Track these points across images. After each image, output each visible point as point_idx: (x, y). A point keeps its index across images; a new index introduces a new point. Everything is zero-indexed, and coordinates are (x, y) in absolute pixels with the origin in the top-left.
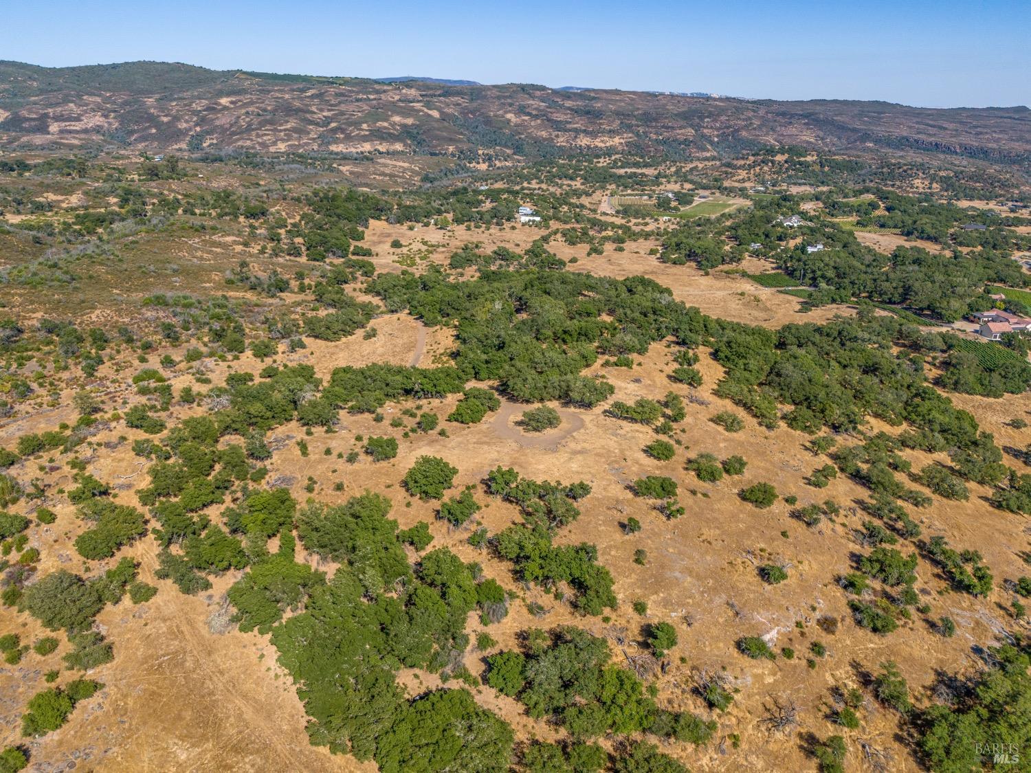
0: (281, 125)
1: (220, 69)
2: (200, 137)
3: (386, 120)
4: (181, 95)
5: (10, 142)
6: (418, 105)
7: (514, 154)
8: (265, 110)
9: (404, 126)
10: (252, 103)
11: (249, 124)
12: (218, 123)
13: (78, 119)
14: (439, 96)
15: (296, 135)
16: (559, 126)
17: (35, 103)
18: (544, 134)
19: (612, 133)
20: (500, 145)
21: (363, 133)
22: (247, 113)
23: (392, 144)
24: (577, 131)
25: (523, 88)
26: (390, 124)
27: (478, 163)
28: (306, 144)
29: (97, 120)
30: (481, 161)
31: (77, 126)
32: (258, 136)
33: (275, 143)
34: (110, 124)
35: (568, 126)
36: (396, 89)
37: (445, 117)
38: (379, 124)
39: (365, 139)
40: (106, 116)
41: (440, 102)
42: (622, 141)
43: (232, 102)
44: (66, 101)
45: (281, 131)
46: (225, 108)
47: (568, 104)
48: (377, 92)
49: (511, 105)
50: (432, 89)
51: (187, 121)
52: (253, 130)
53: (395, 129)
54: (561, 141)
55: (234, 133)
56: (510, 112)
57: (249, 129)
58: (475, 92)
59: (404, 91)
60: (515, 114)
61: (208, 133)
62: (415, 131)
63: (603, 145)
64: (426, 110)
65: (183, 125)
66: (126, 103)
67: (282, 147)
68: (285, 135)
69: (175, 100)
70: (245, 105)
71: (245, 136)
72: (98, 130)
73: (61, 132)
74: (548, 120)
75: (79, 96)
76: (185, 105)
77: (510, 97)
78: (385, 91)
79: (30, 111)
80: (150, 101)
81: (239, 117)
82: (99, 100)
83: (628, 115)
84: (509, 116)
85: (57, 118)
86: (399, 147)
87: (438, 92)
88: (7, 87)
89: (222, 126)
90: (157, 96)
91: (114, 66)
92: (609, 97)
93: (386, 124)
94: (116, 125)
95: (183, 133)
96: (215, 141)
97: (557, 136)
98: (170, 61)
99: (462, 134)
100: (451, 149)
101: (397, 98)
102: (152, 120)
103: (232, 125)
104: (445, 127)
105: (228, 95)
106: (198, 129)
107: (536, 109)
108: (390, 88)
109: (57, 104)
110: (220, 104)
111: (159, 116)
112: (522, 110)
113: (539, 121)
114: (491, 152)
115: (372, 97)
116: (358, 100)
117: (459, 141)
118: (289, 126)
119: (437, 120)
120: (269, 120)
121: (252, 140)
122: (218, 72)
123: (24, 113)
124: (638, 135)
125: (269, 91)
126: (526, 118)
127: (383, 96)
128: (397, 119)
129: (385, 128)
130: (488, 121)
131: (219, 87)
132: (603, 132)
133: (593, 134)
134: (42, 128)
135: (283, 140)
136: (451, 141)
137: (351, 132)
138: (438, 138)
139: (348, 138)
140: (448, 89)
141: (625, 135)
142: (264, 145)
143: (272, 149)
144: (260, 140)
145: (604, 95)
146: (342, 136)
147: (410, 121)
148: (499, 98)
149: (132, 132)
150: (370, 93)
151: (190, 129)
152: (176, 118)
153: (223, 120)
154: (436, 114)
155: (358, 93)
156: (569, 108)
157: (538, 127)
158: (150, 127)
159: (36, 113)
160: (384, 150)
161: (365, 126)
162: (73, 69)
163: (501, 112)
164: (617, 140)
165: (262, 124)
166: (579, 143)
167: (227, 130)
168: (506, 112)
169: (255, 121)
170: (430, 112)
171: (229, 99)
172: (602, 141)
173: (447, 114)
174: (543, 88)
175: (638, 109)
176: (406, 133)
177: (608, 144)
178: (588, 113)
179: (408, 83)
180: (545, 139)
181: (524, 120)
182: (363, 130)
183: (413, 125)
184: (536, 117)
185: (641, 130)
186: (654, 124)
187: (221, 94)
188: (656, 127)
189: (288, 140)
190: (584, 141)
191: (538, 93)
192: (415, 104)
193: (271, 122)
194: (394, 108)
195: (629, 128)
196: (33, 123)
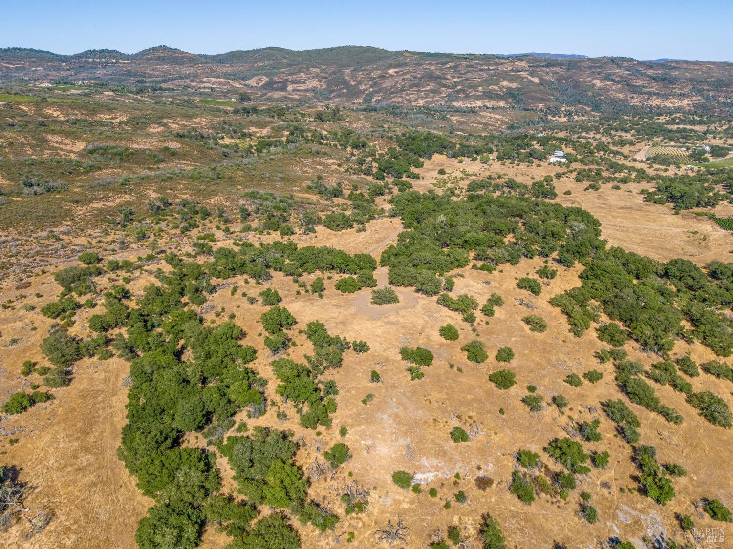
0: (423, 87)
1: (394, 50)
2: (371, 95)
3: (497, 85)
4: (366, 68)
5: (262, 96)
6: (524, 74)
7: (593, 111)
8: (415, 77)
9: (509, 89)
10: (409, 72)
11: (403, 87)
12: (384, 86)
13: (304, 83)
14: (543, 67)
15: (431, 95)
16: (635, 90)
17: (283, 73)
18: (621, 96)
19: (682, 96)
20: (582, 103)
21: (478, 94)
22: (404, 79)
23: (497, 101)
24: (650, 94)
25: (613, 60)
26: (500, 88)
27: (560, 117)
28: (437, 101)
29: (315, 83)
30: (562, 115)
31: (303, 87)
32: (407, 94)
33: (416, 100)
34: (321, 86)
35: (644, 90)
36: (511, 62)
37: (543, 82)
38: (491, 87)
39: (478, 98)
40: (320, 81)
41: (543, 71)
42: (691, 103)
43: (396, 72)
44: (300, 71)
45: (422, 91)
46: (391, 76)
47: (650, 72)
48: (497, 64)
49: (599, 73)
50: (538, 62)
51: (365, 85)
52: (405, 90)
53: (502, 91)
54: (635, 101)
55: (392, 93)
56: (597, 78)
57: (402, 90)
58: (573, 63)
59: (517, 63)
60: (601, 80)
61: (376, 92)
62: (517, 93)
63: (671, 105)
64: (529, 77)
65: (362, 87)
66: (333, 73)
67: (421, 102)
68: (425, 94)
69: (362, 70)
70: (404, 74)
71: (399, 95)
72: (314, 90)
73: (293, 90)
74: (628, 85)
75: (308, 69)
76: (367, 74)
77: (600, 67)
78: (502, 64)
79: (279, 78)
80: (347, 72)
81: (397, 82)
82: (318, 71)
83: (702, 81)
84: (595, 82)
85: (293, 82)
86: (502, 104)
87: (543, 64)
88: (270, 63)
89: (385, 88)
90: (352, 68)
91: (332, 49)
92: (689, 67)
93: (496, 88)
94: (325, 87)
95: (361, 92)
96: (380, 98)
97: (632, 98)
98: (365, 46)
99: (552, 95)
100: (541, 106)
101: (510, 68)
102: (346, 84)
103: (392, 87)
104: (540, 90)
105: (395, 67)
106: (371, 90)
107: (620, 76)
108: (507, 61)
109: (295, 73)
110: (388, 73)
111: (350, 81)
112: (608, 77)
113: (619, 86)
114: (572, 109)
115: (492, 68)
116: (481, 70)
117: (549, 100)
118: (428, 88)
119: (537, 85)
120: (416, 84)
121: (402, 97)
122: (391, 52)
123: (276, 79)
124: (707, 98)
125: (422, 65)
126: (609, 83)
127: (500, 68)
128: (505, 84)
129: (495, 90)
130: (576, 86)
131: (390, 62)
132: (675, 95)
133: (665, 97)
134: (283, 88)
135: (422, 98)
136: (542, 100)
137: (470, 93)
138: (532, 98)
139: (467, 97)
140: (550, 62)
141: (694, 98)
142: (409, 101)
143: (414, 104)
144: (407, 98)
145: (684, 66)
146: (463, 95)
147: (514, 85)
148: (590, 68)
149: (332, 91)
150: (491, 65)
151: (367, 90)
152: (360, 83)
153: (387, 84)
154: (536, 80)
155: (482, 65)
156: (649, 76)
157: (617, 91)
158: (343, 88)
159: (282, 79)
160: (491, 106)
161: (480, 89)
162: (308, 51)
163: (589, 79)
164: (685, 102)
165: (411, 87)
166: (651, 103)
167: (389, 90)
168: (593, 79)
169: (407, 85)
170: (532, 79)
171: (395, 70)
172: (671, 102)
173: (545, 81)
174: (631, 60)
175: (713, 76)
176: (510, 94)
177: (676, 105)
178: (665, 79)
179: (520, 58)
180: (620, 100)
181: (607, 85)
182: (478, 91)
183: (516, 88)
184: (618, 82)
185: (711, 94)
186: (725, 89)
187: (391, 66)
188: (726, 92)
189: (425, 98)
190: (655, 102)
191: (625, 64)
192: (522, 73)
193: (417, 86)
194: (506, 76)
195: (700, 92)
196: (279, 85)
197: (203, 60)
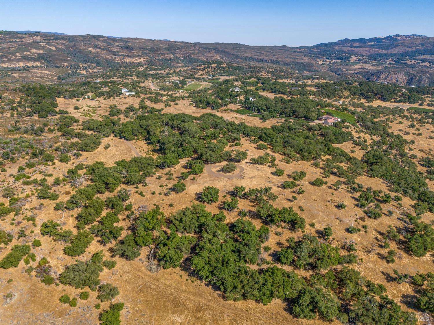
3: (29, 51)
6: (43, 44)
7: (97, 66)
9: (39, 54)
14: (53, 40)
16: (115, 54)
18: (109, 57)
19: (139, 56)
20: (89, 62)
21: (17, 58)
23: (34, 62)
24: (124, 55)
25: (94, 37)
26: (31, 53)
27: (81, 70)
30: (82, 69)
35: (119, 54)
36: (30, 37)
37: (58, 50)
38: (25, 53)
39: (19, 60)
41: (54, 42)
42: (144, 60)
47: (116, 44)
48: (20, 38)
49: (90, 44)
50: (48, 37)
53: (34, 55)
54: (118, 60)
56: (90, 47)
58: (71, 38)
59: (34, 37)
60: (93, 48)
62: (45, 56)
63: (137, 62)
64: (48, 46)
74: (110, 51)
77: (89, 40)
78: (24, 38)
83: (145, 49)
84: (90, 49)
86: (38, 64)
87: (52, 38)
92: (134, 41)
93: (29, 53)
97: (115, 58)
99: (69, 57)
100: (66, 64)
101: (31, 41)
104: (60, 54)
107: (102, 46)
108: (27, 36)
112: (96, 47)
113: (105, 52)
114: (86, 65)
115: (18, 40)
116: (10, 42)
117: (69, 60)
119: (55, 51)
124: (150, 57)
126: (99, 50)
127: (23, 40)
128: (34, 51)
129: (29, 55)
130: (80, 52)
132: (136, 56)
133: (131, 57)
136: (65, 61)
137: (11, 57)
138: (58, 59)
139: (10, 60)
140: (57, 37)
141: (145, 57)
145: (132, 40)
146: (6, 59)
147: (41, 52)
148: (83, 41)
150: (16, 38)
154: (53, 48)
155: (10, 38)
156: (118, 46)
157: (105, 54)
160: (31, 66)
161: (18, 54)
163: (86, 47)
164: (142, 60)
166: (126, 61)
168: (89, 47)
170: (50, 47)
172: (136, 60)
173: (60, 48)
174: (103, 37)
175: (148, 46)
176: (40, 57)
177: (138, 61)
178: (127, 48)
179: (36, 34)
180: (110, 59)
181: (98, 51)
182: (17, 56)
183: (43, 53)
184: (103, 50)
185: (151, 55)
186: (156, 52)
188: (157, 54)
190: (128, 60)
191: (101, 39)
192: (42, 44)
194: (31, 46)
195: (146, 54)
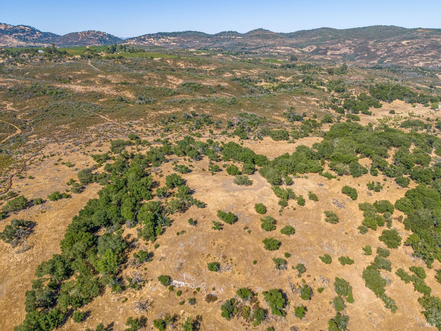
0: (426, 54)
1: (410, 28)
2: (385, 58)
4: (385, 40)
5: (307, 58)
8: (422, 47)
10: (417, 43)
11: (410, 53)
12: (395, 52)
13: (339, 50)
15: (431, 59)
17: (327, 43)
22: (412, 48)
28: (435, 63)
29: (346, 50)
31: (338, 52)
32: (411, 58)
33: (418, 62)
34: (350, 52)
40: (350, 49)
43: (407, 43)
44: (338, 43)
45: (425, 56)
46: (403, 45)
51: (382, 51)
52: (410, 56)
55: (401, 57)
57: (409, 55)
61: (389, 56)
65: (379, 53)
66: (361, 44)
67: (421, 64)
68: (426, 59)
69: (382, 42)
70: (414, 44)
71: (405, 58)
72: (345, 55)
73: (331, 55)
75: (344, 41)
76: (385, 44)
79: (323, 47)
80: (371, 42)
81: (406, 50)
82: (351, 42)
85: (331, 50)
88: (320, 37)
89: (396, 54)
90: (375, 40)
91: (364, 28)
94: (353, 52)
95: (378, 56)
96: (390, 60)
98: (388, 25)
102: (368, 50)
103: (401, 53)
105: (408, 40)
106: (385, 55)
109: (335, 44)
110: (401, 44)
111: (371, 49)
118: (430, 54)
120: (420, 52)
121: (407, 60)
122: (408, 29)
123: (321, 47)
125: (430, 38)
131: (405, 36)
134: (325, 53)
135: (423, 61)
142: (413, 63)
143: (416, 65)
144: (411, 60)
149: (357, 56)
151: (382, 55)
152: (378, 50)
153: (398, 51)
158: (365, 54)
159: (325, 47)
162: (347, 30)
165: (416, 53)
167: (398, 55)
169: (413, 52)
171: (407, 42)
187: (405, 39)
189: (425, 61)
193: (421, 52)
196: (323, 51)
197: (281, 36)
